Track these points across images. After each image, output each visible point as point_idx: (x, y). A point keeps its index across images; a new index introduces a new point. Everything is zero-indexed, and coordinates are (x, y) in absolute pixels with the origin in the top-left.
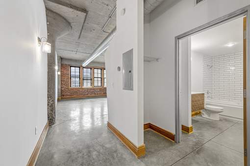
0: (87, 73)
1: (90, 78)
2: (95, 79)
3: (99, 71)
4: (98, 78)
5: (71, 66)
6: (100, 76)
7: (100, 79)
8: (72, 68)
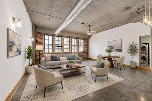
0: (58, 41)
1: (61, 46)
2: (65, 46)
3: (68, 39)
4: (67, 45)
5: (45, 35)
6: (68, 43)
7: (69, 46)
8: (45, 36)
